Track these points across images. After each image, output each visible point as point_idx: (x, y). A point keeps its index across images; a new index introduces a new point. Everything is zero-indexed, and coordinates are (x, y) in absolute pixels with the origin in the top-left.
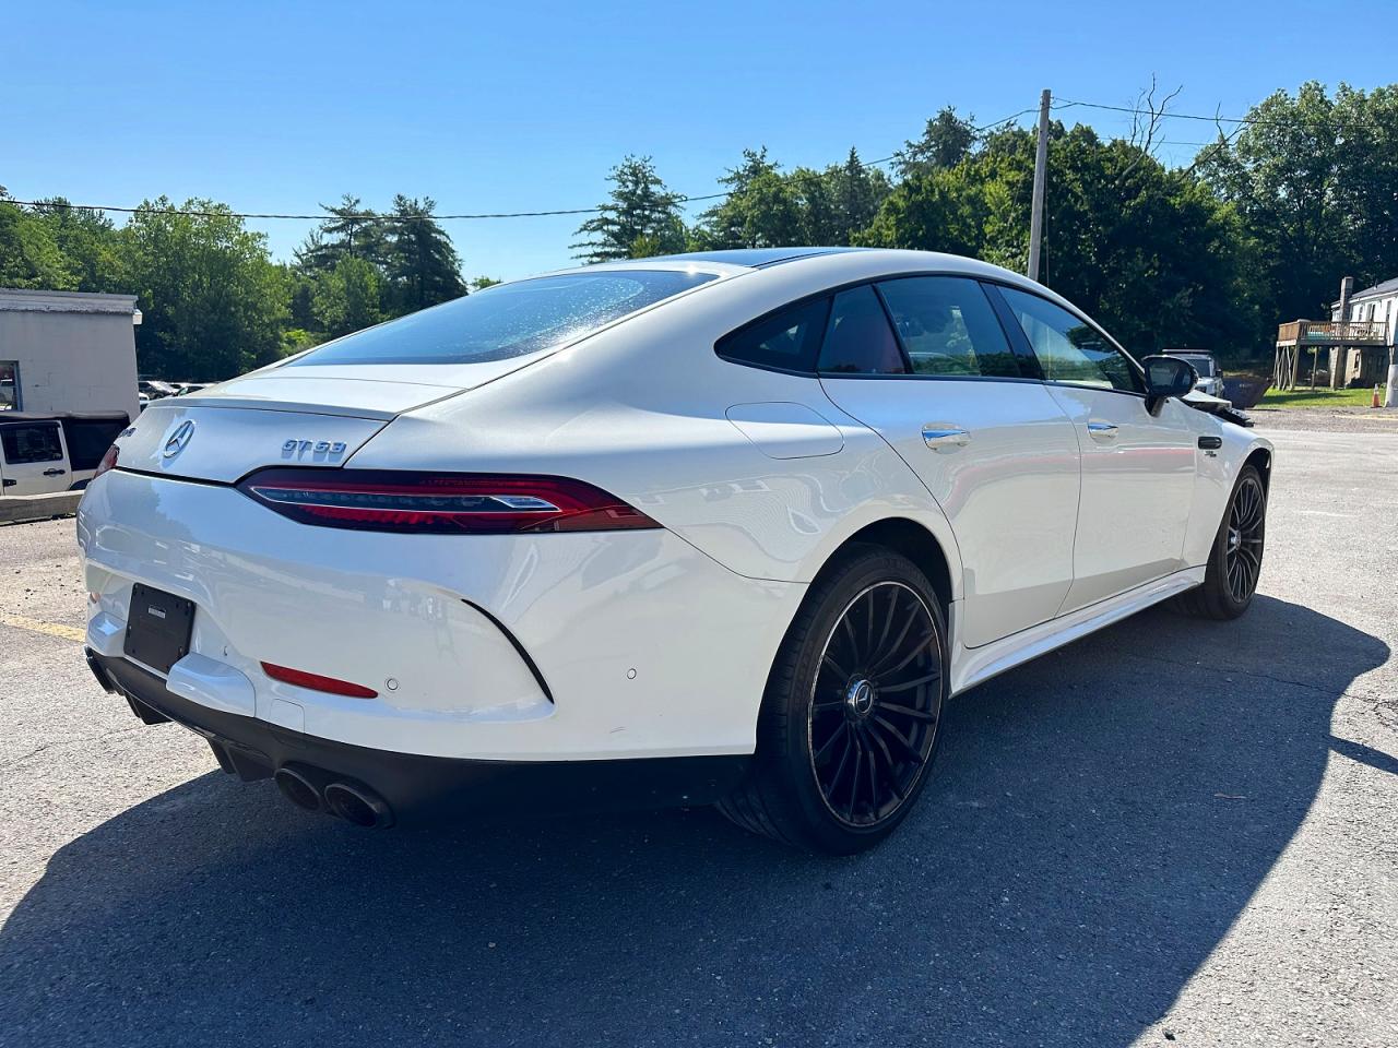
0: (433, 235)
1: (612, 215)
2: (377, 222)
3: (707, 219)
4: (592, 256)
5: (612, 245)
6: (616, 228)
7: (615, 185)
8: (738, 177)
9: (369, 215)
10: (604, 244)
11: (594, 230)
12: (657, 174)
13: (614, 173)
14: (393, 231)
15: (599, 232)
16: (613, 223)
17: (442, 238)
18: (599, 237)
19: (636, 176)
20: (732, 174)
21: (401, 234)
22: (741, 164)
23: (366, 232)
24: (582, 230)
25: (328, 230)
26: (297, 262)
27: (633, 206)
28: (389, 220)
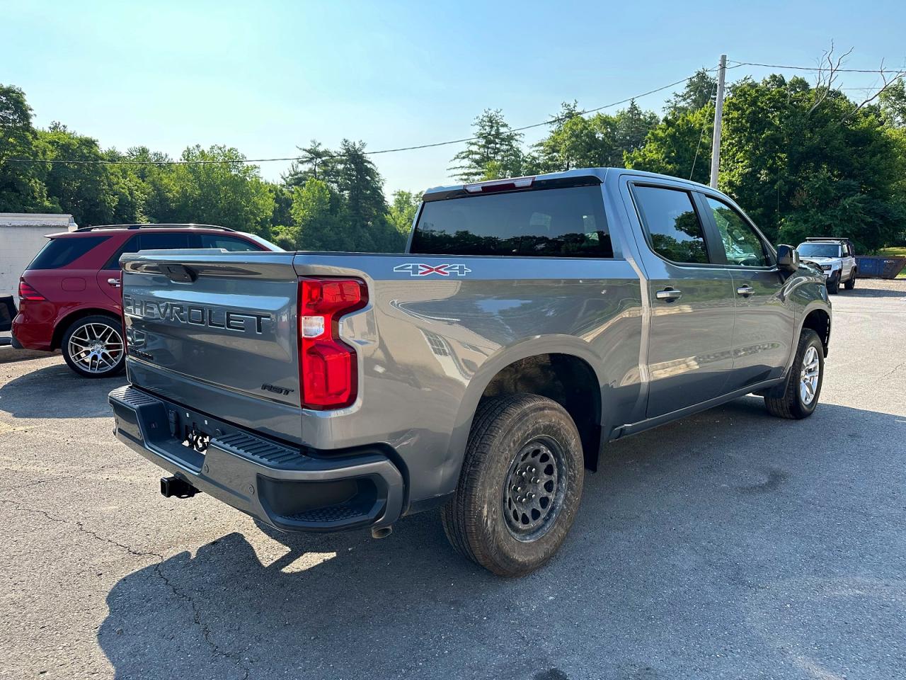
0: (366, 164)
1: (474, 148)
2: (332, 157)
3: (537, 148)
4: (462, 175)
5: (475, 167)
6: (477, 157)
7: (477, 129)
8: (559, 120)
9: (326, 153)
10: (470, 167)
11: (464, 158)
12: (505, 121)
13: (477, 121)
14: (341, 162)
15: (466, 160)
16: (476, 153)
17: (369, 166)
18: (466, 162)
19: (491, 122)
20: (554, 119)
21: (346, 164)
22: (560, 112)
23: (325, 163)
24: (455, 158)
25: (302, 163)
26: (283, 182)
27: (489, 142)
28: (339, 155)
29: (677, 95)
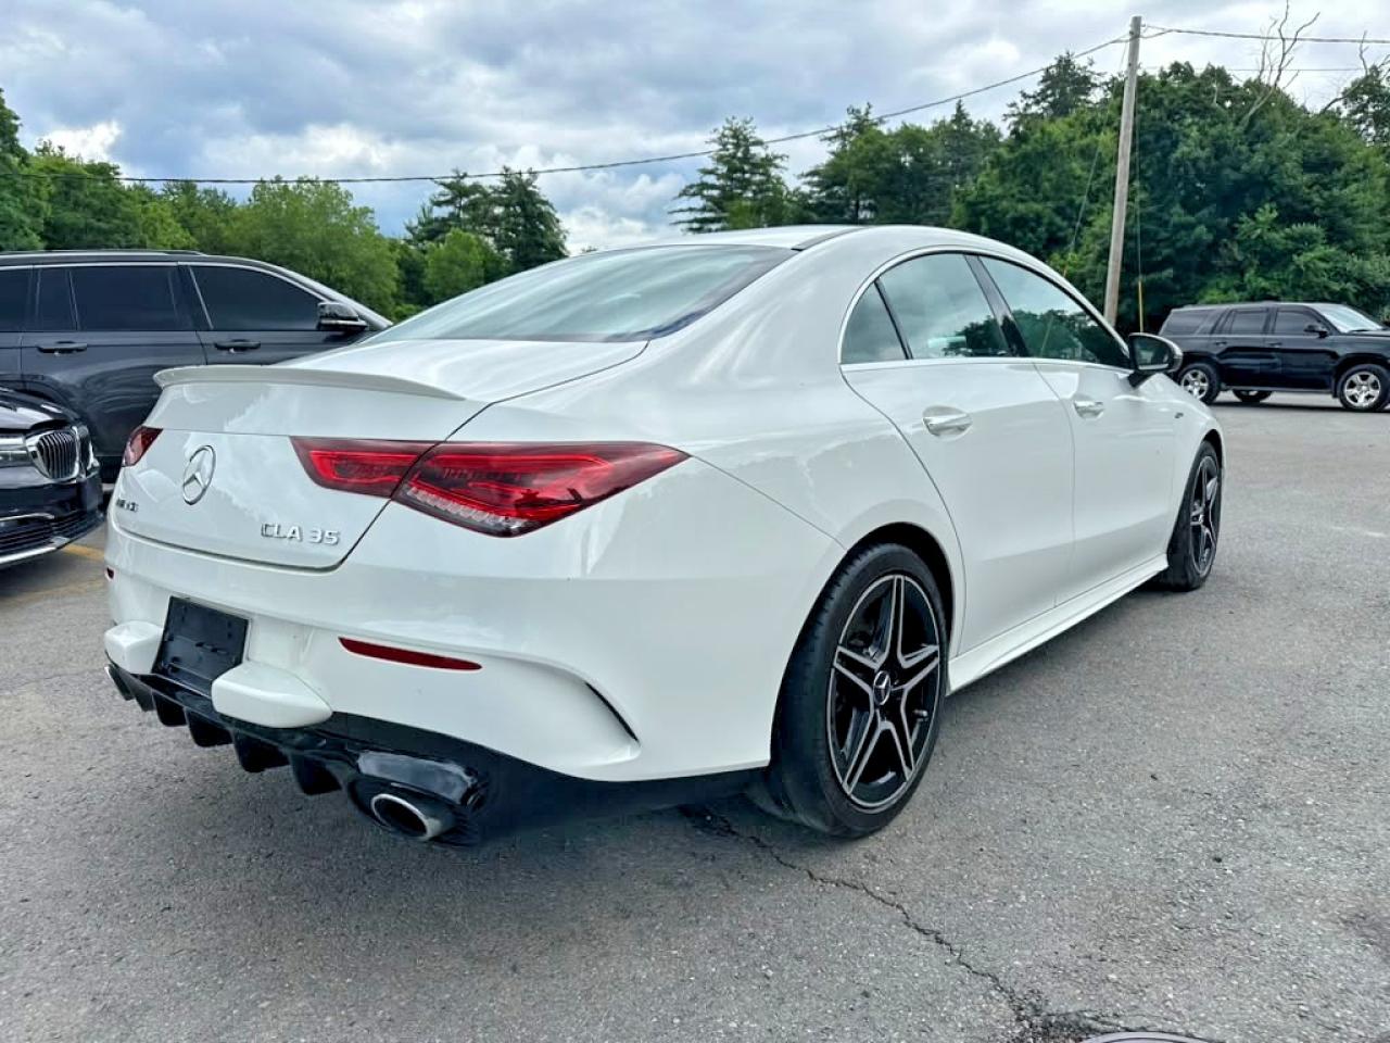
0: (538, 205)
1: (711, 179)
2: (486, 195)
3: (809, 179)
4: (690, 222)
5: (711, 211)
6: (715, 193)
7: (715, 149)
8: (842, 135)
9: (476, 188)
10: (704, 209)
11: (694, 195)
12: (758, 135)
13: (715, 136)
14: (500, 203)
15: (698, 198)
16: (714, 187)
17: (543, 208)
18: (698, 202)
19: (737, 138)
20: (835, 132)
21: (507, 206)
22: (845, 121)
23: (474, 205)
24: (681, 195)
25: (439, 204)
26: (409, 236)
27: (732, 170)
28: (495, 191)
29: (1025, 96)
